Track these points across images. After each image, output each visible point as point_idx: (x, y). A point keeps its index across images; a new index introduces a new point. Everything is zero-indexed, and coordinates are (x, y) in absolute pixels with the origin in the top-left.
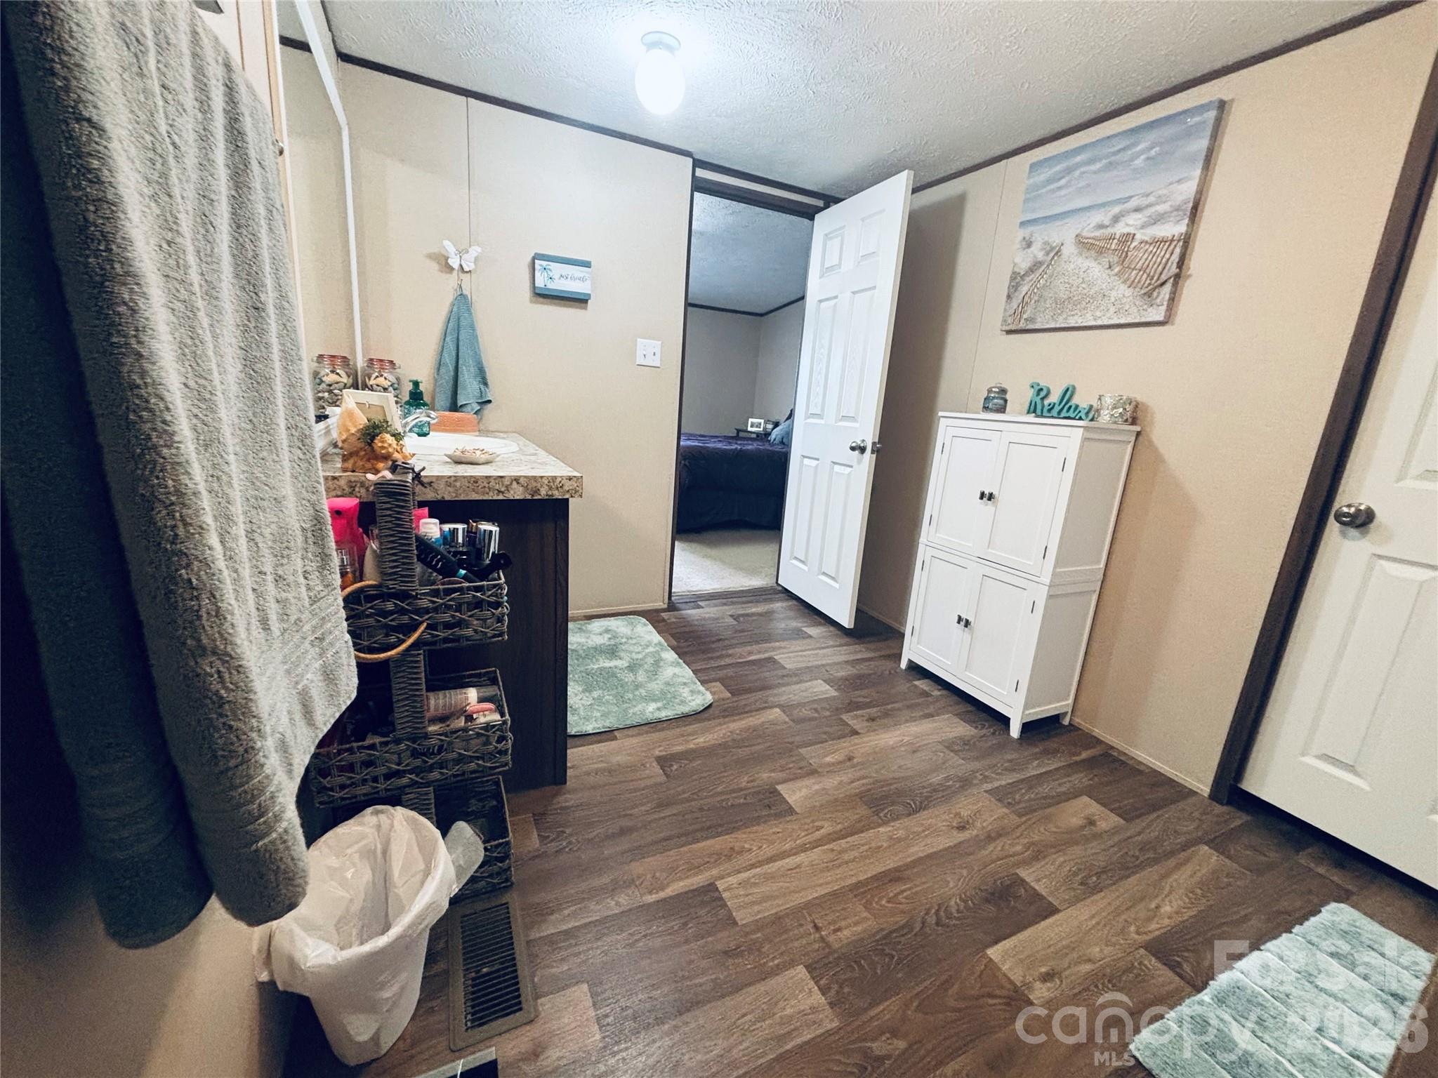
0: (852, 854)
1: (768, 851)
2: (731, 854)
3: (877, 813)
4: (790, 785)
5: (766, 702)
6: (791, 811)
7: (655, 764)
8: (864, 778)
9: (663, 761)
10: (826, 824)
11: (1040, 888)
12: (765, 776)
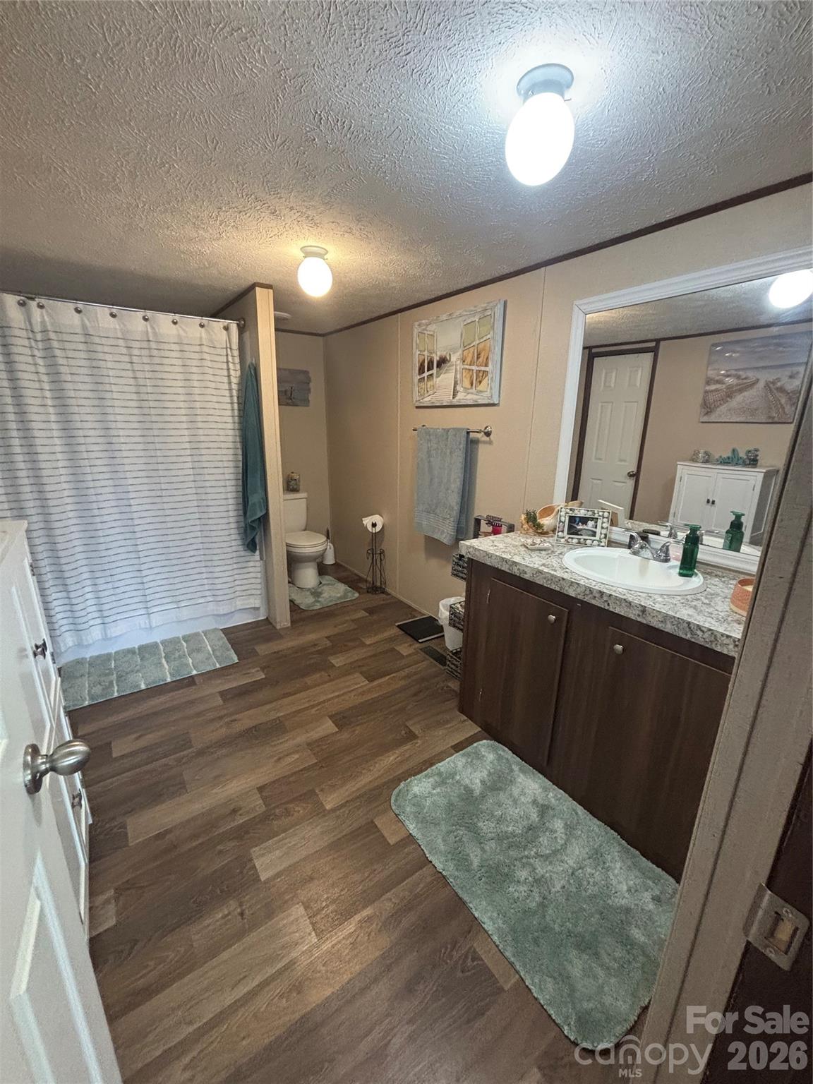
0: (303, 701)
1: (346, 697)
2: (363, 694)
3: (281, 722)
4: (330, 731)
5: (338, 817)
6: (331, 717)
7: (417, 732)
8: (275, 745)
9: (411, 736)
10: (314, 712)
11: (220, 698)
12: (345, 736)
